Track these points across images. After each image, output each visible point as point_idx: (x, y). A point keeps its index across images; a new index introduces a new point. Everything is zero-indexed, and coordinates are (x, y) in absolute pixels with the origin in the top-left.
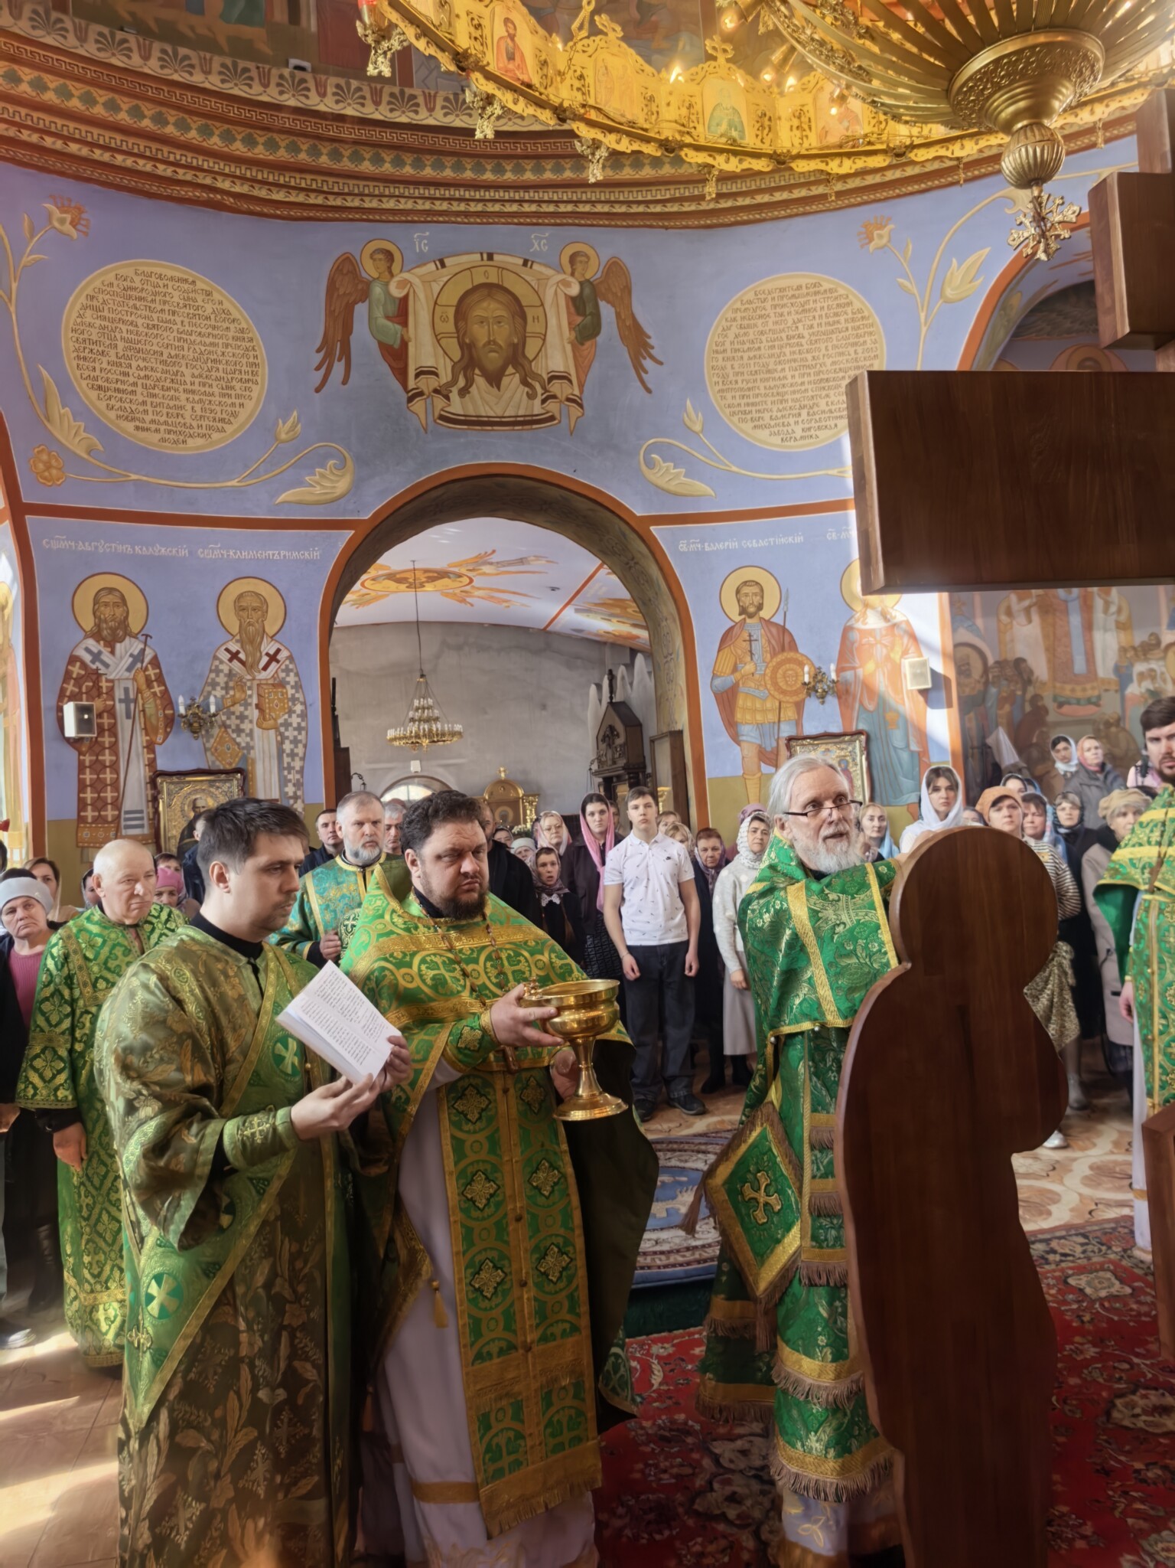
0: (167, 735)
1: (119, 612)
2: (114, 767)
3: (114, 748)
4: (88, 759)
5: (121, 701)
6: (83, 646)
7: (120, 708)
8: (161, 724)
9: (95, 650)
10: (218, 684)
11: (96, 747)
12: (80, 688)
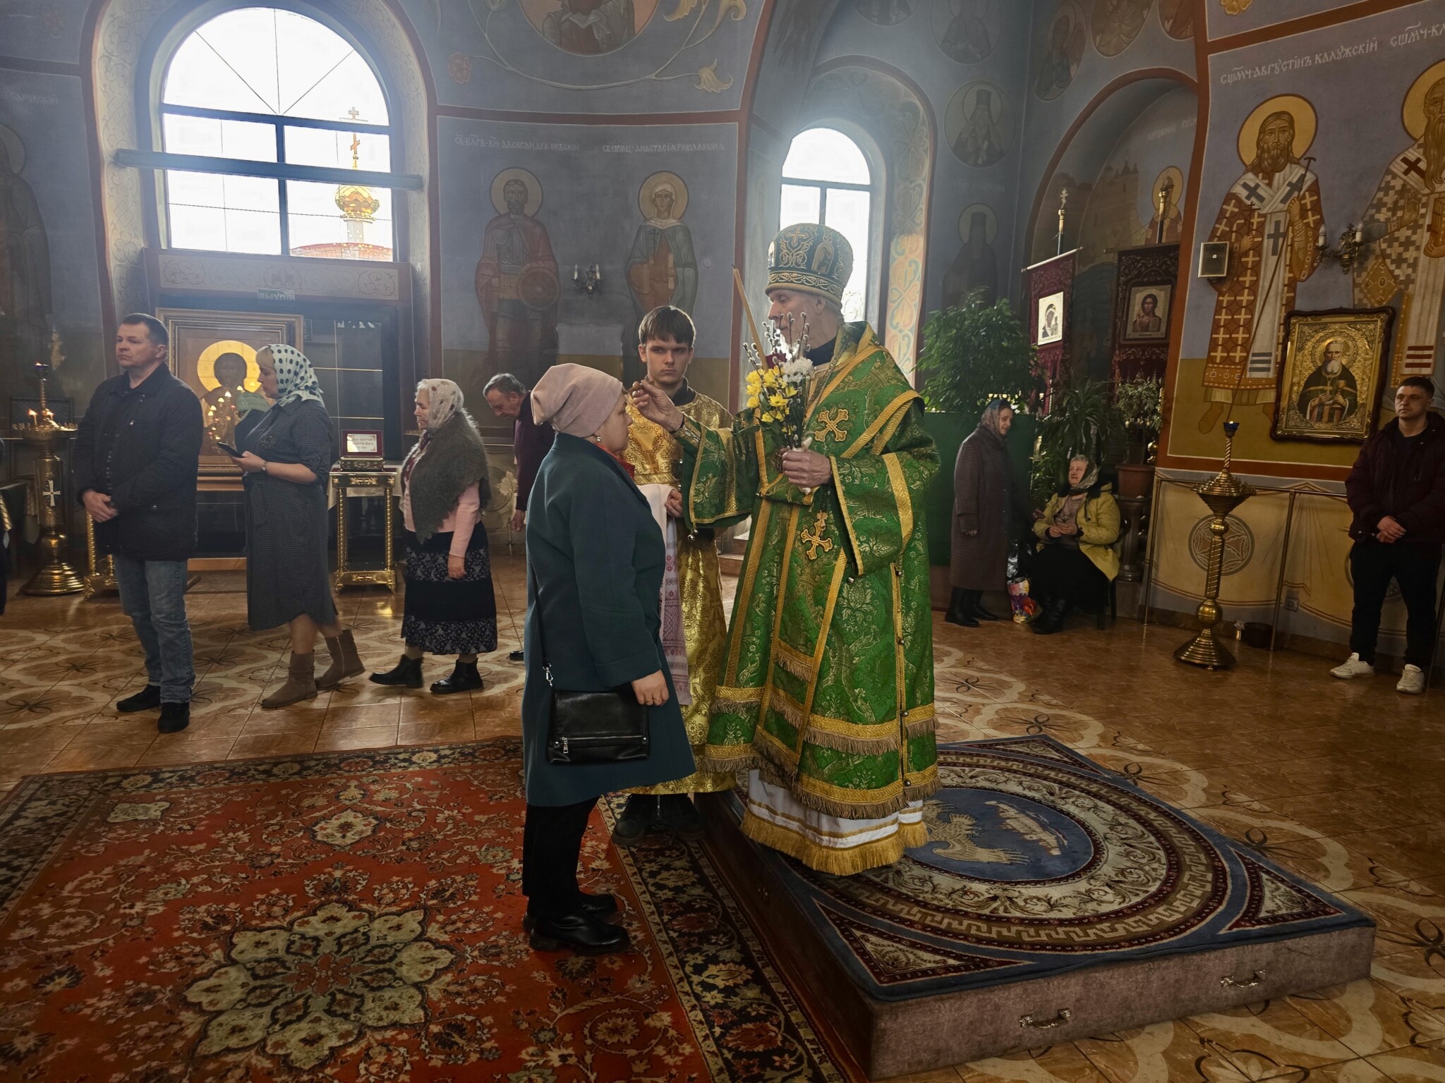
0: (1313, 269)
1: (1283, 138)
2: (1250, 307)
3: (1253, 289)
4: (1226, 299)
5: (1270, 236)
6: (1242, 182)
7: (1268, 244)
8: (1308, 260)
9: (1252, 185)
10: (1385, 205)
11: (1238, 289)
12: (1231, 227)
